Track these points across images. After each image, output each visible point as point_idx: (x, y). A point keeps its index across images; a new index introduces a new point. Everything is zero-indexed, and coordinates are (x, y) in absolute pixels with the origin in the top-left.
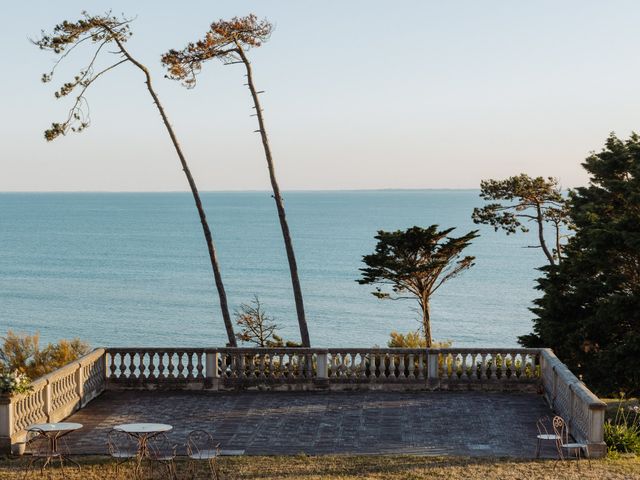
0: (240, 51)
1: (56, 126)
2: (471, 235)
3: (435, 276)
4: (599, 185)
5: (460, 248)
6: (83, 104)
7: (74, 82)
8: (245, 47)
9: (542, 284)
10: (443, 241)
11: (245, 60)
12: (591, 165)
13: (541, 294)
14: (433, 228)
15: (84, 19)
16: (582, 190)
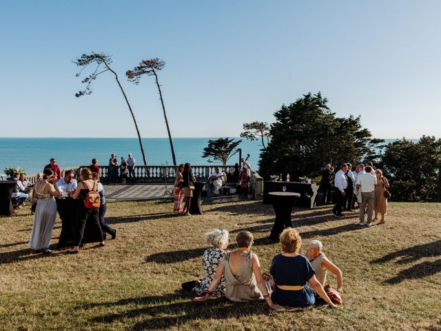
0: (153, 71)
1: (80, 92)
2: (240, 141)
3: (228, 155)
4: (279, 122)
5: (236, 146)
6: (91, 85)
7: (89, 77)
8: (155, 70)
9: (262, 156)
10: (231, 143)
11: (155, 74)
12: (277, 115)
13: (261, 159)
14: (227, 139)
15: (92, 54)
16: (274, 124)
